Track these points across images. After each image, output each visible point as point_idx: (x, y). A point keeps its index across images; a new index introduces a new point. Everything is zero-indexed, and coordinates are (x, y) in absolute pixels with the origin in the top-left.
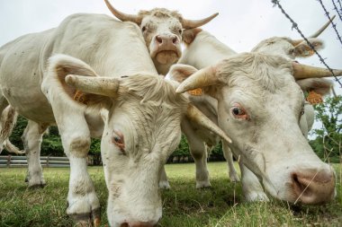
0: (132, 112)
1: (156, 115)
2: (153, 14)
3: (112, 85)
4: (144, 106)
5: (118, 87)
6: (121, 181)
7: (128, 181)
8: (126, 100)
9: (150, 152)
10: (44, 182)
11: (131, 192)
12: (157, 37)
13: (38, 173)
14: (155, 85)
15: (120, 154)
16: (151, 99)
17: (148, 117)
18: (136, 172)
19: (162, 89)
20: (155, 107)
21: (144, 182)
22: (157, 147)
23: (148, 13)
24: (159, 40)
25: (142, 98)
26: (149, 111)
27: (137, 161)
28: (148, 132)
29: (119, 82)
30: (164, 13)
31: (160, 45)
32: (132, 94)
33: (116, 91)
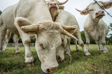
0: (44, 35)
1: (52, 35)
3: (36, 27)
4: (48, 32)
5: (38, 27)
6: (44, 57)
7: (46, 57)
8: (42, 31)
9: (52, 47)
10: (20, 52)
11: (48, 60)
13: (18, 49)
14: (51, 25)
15: (43, 49)
16: (50, 30)
17: (50, 36)
18: (48, 54)
19: (53, 26)
20: (52, 32)
21: (52, 57)
22: (54, 45)
25: (47, 30)
26: (50, 34)
27: (48, 50)
28: (51, 41)
29: (39, 26)
32: (43, 29)
33: (38, 29)
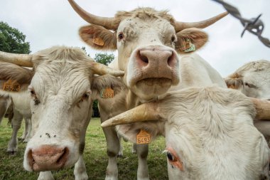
2: (134, 15)
12: (138, 53)
23: (127, 14)
24: (143, 58)
30: (150, 13)
31: (145, 68)
32: (40, 59)
